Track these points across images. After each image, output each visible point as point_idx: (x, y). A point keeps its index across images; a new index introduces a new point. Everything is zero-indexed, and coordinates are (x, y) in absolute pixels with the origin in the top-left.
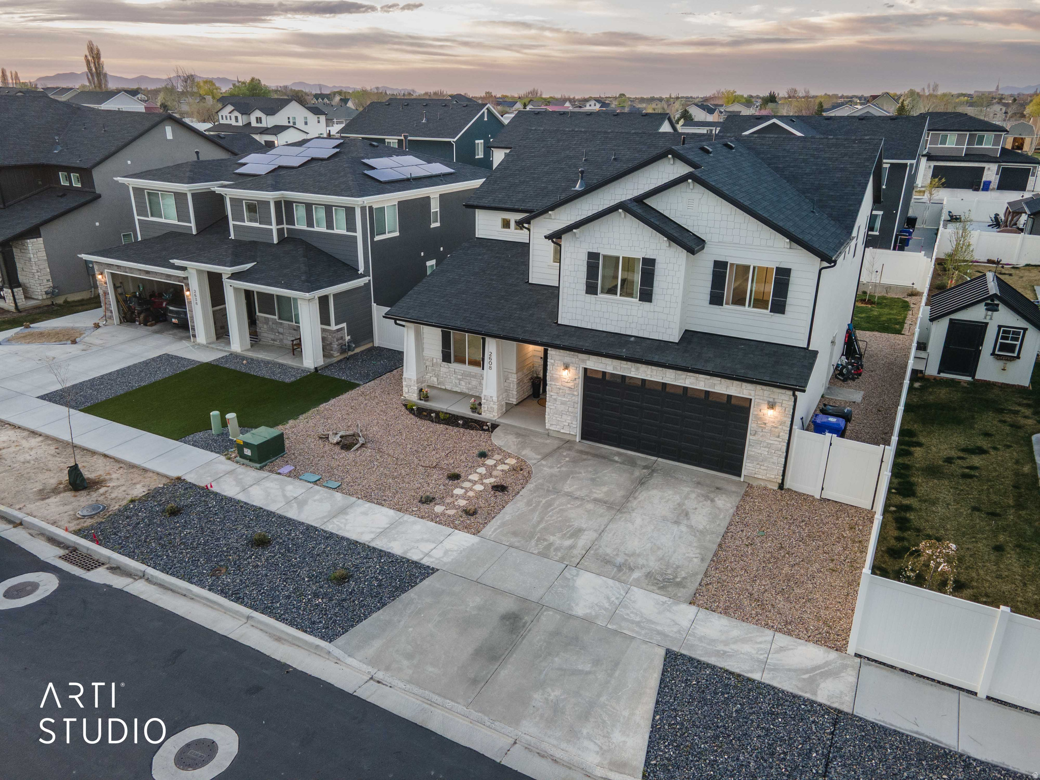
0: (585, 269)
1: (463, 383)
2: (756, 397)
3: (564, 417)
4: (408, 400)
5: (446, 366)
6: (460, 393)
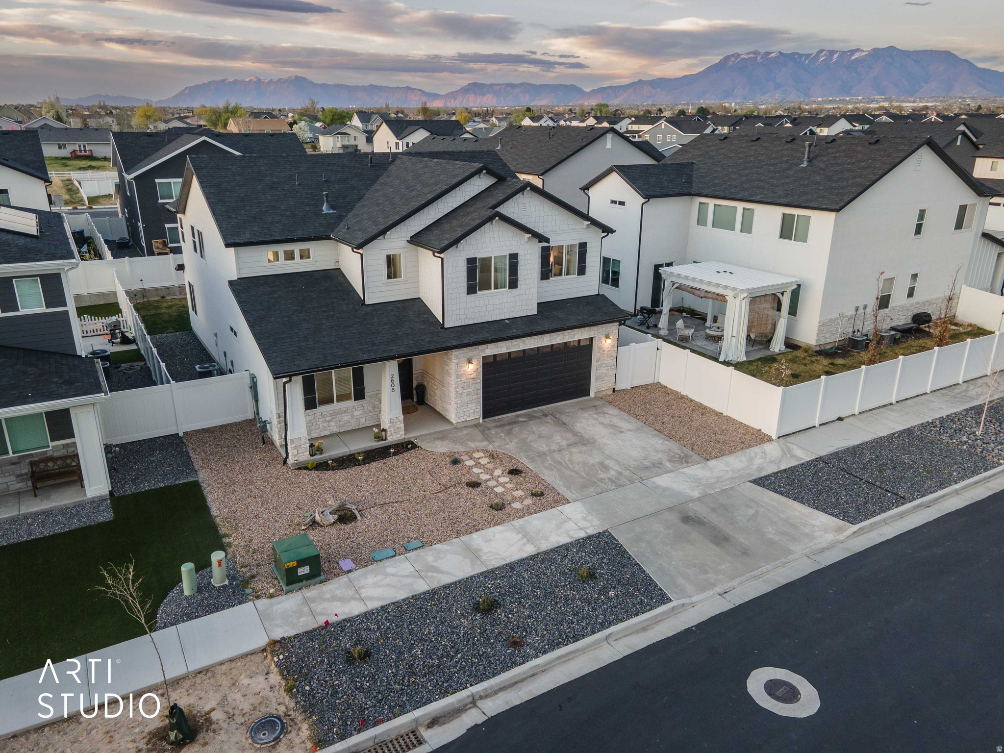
0: (465, 274)
1: (333, 424)
2: (599, 334)
3: (470, 406)
4: (300, 462)
5: (311, 414)
6: (331, 435)
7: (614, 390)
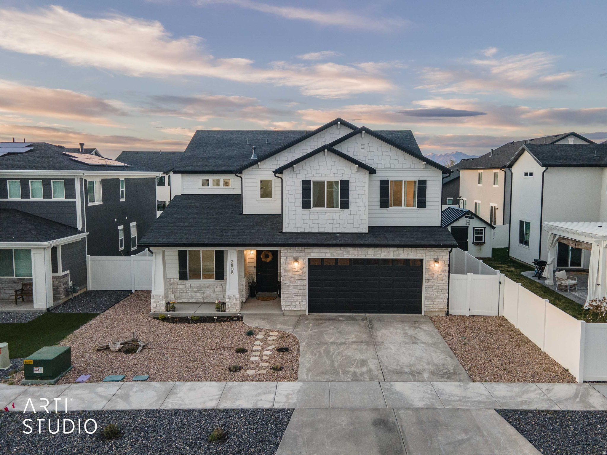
0: (301, 192)
1: (198, 294)
2: (427, 257)
3: (296, 298)
4: (157, 314)
5: (182, 283)
6: (196, 303)
7: (447, 313)
